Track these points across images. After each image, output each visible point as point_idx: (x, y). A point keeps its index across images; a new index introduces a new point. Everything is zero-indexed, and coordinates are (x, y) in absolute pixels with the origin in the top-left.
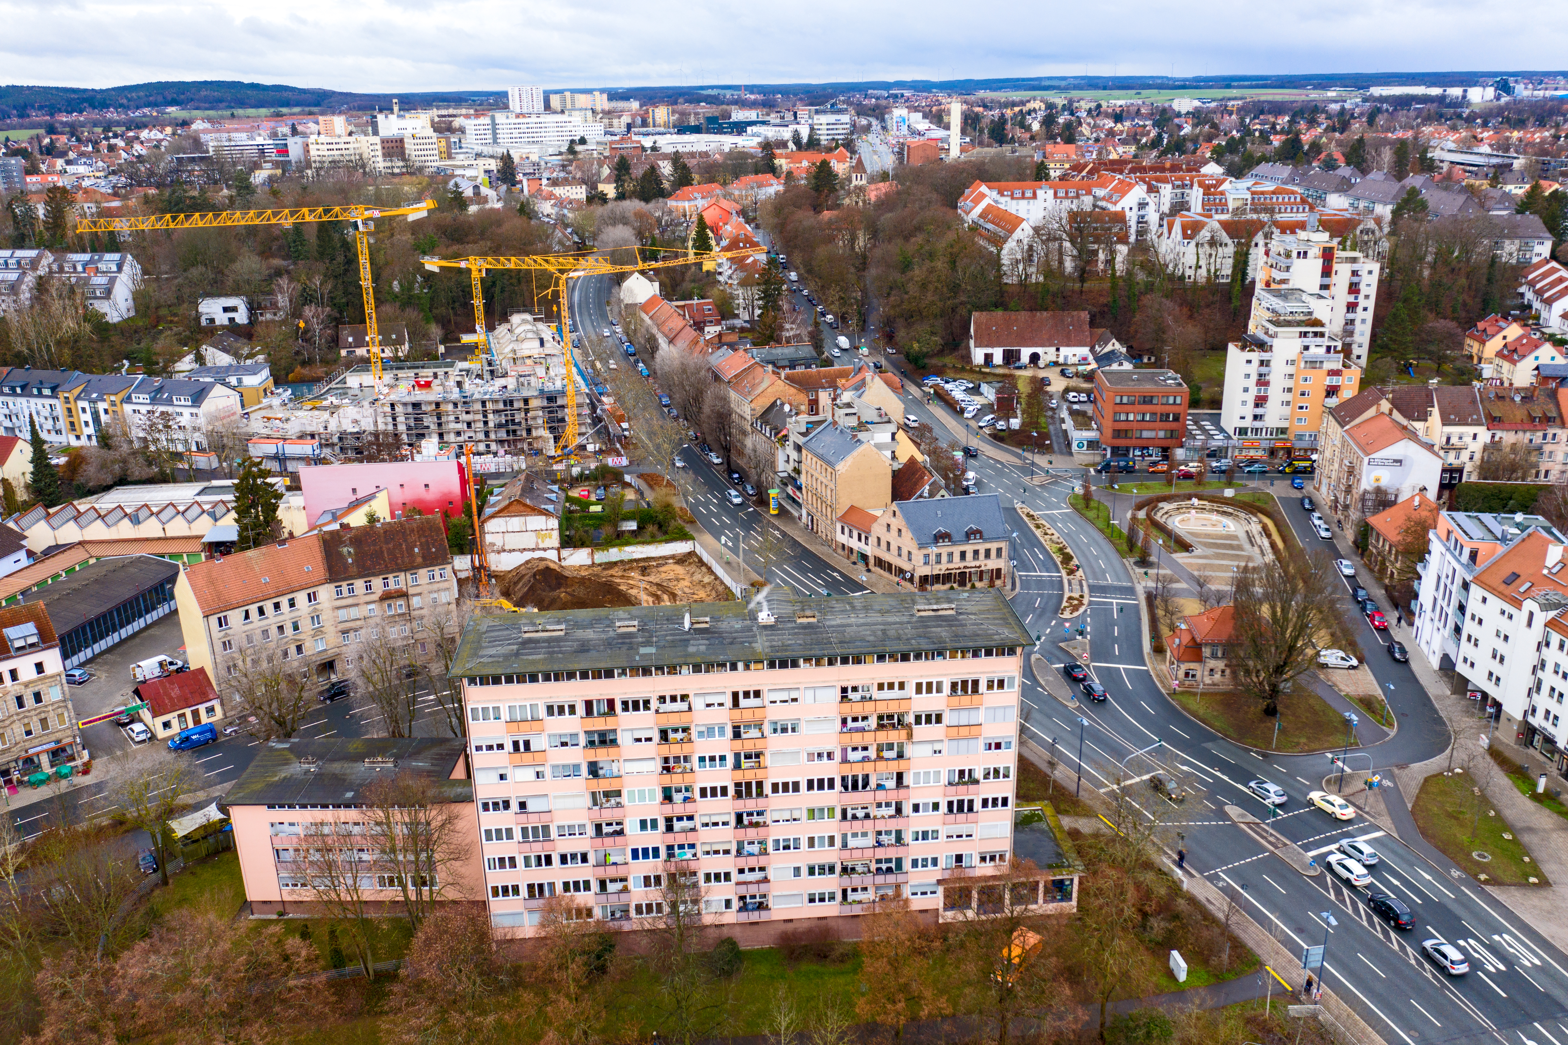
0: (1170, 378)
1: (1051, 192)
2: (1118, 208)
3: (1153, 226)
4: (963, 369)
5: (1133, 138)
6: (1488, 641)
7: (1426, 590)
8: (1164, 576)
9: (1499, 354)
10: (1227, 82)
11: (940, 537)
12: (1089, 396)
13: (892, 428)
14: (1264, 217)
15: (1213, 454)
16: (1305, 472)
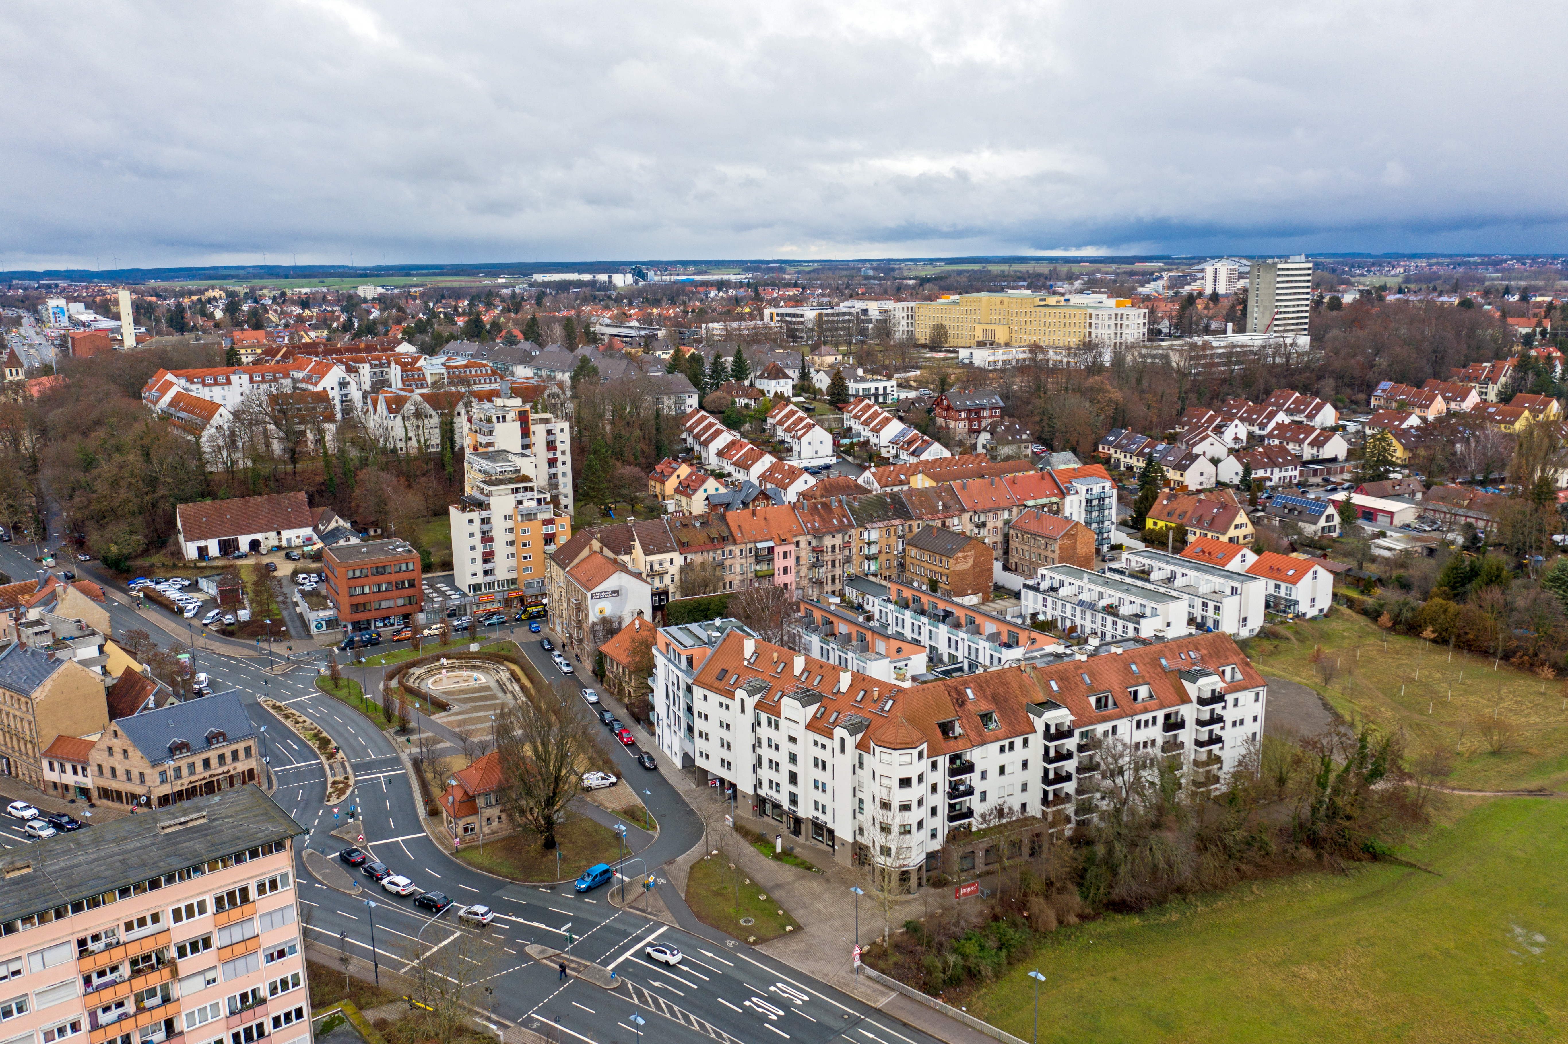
0: (400, 546)
1: (246, 377)
2: (320, 388)
3: (359, 404)
4: (175, 566)
5: (323, 322)
6: (716, 733)
7: (659, 700)
8: (427, 739)
9: (677, 491)
10: (406, 271)
11: (174, 750)
12: (320, 576)
13: (99, 640)
14: (462, 389)
15: (453, 614)
16: (539, 617)
